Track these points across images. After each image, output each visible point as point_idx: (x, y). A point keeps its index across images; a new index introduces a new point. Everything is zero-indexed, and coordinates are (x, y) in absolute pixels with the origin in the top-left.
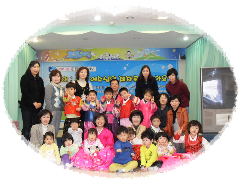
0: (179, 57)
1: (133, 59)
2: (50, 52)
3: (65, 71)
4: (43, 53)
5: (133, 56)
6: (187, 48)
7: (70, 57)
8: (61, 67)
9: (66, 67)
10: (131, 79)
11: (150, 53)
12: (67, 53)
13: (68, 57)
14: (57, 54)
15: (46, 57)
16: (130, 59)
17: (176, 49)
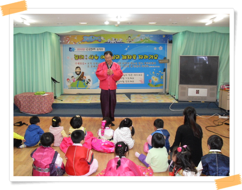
0: (167, 41)
1: (133, 42)
2: (70, 37)
3: (81, 51)
4: (65, 37)
5: (133, 40)
6: (174, 35)
7: (85, 41)
8: (78, 48)
9: (82, 48)
10: (131, 57)
11: (146, 38)
12: (83, 37)
13: (84, 40)
14: (76, 38)
15: (67, 41)
16: (131, 43)
17: (165, 35)
